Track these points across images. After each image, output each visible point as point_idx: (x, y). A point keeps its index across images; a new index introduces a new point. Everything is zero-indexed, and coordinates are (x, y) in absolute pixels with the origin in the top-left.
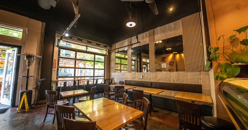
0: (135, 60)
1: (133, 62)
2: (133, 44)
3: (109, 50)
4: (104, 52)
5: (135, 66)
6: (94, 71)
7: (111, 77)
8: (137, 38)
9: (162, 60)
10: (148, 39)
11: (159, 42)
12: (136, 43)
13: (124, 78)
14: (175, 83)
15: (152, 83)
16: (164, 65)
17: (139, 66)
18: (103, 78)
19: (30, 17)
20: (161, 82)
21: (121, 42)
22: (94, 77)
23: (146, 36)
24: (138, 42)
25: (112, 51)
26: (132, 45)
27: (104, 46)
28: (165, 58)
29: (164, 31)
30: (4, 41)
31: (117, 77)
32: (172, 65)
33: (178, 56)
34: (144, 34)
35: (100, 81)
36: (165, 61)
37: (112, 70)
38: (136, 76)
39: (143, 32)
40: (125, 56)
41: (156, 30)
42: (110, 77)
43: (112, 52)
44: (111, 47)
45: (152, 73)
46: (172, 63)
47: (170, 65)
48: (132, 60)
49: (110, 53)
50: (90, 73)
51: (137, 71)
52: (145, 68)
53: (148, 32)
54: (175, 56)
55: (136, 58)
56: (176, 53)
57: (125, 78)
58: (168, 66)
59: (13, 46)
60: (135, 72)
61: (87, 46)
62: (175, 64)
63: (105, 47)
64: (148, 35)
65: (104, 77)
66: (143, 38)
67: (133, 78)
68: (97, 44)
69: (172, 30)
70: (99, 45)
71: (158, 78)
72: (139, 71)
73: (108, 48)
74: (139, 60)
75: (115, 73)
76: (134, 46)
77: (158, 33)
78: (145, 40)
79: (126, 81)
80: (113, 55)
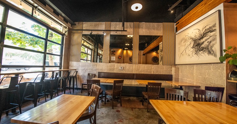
3: (69, 29)
7: (71, 68)
9: (112, 53)
11: (130, 36)
13: (96, 70)
14: (154, 74)
15: (134, 74)
16: (114, 58)
20: (143, 73)
21: (93, 23)
25: (74, 31)
28: (115, 51)
29: (148, 28)
31: (84, 68)
32: (120, 59)
33: (125, 51)
36: (115, 54)
37: (72, 58)
38: (115, 68)
41: (141, 24)
42: (68, 68)
43: (74, 33)
44: (73, 25)
46: (120, 57)
47: (118, 58)
53: (132, 23)
54: (123, 51)
56: (127, 49)
58: (117, 59)
62: (122, 58)
63: (65, 21)
64: (132, 26)
65: (60, 67)
69: (155, 29)
70: (58, 15)
71: (140, 70)
73: (69, 25)
79: (99, 73)
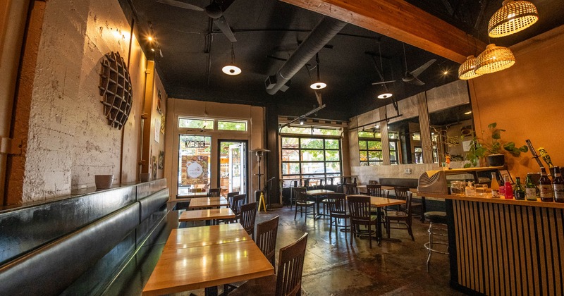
0: (395, 141)
1: (393, 144)
2: (389, 119)
3: (345, 129)
4: (338, 133)
5: (396, 151)
6: (325, 164)
7: (353, 174)
8: (397, 108)
10: (416, 108)
12: (395, 117)
13: (377, 175)
17: (405, 151)
18: (339, 175)
19: (252, 105)
21: (367, 114)
22: (325, 174)
23: (413, 103)
24: (399, 116)
25: (351, 131)
26: (387, 119)
27: (337, 123)
29: (443, 95)
30: (236, 137)
31: (364, 173)
34: (409, 99)
35: (337, 181)
37: (353, 162)
38: (400, 171)
39: (407, 96)
40: (374, 135)
41: (429, 92)
42: (351, 175)
43: (351, 133)
44: (348, 122)
45: (427, 165)
48: (390, 140)
49: (347, 132)
50: (319, 168)
51: (403, 162)
52: (419, 154)
53: (415, 96)
55: (398, 135)
57: (379, 175)
59: (240, 141)
60: (398, 163)
61: (312, 128)
63: (339, 123)
64: (415, 102)
65: (341, 173)
66: (408, 107)
67: (394, 174)
68: (327, 122)
69: (457, 93)
70: (329, 122)
72: (406, 161)
73: (344, 124)
74: (404, 138)
75: (359, 167)
76: (391, 121)
77: (433, 99)
78: (411, 110)
79: (381, 180)
80: (353, 136)
